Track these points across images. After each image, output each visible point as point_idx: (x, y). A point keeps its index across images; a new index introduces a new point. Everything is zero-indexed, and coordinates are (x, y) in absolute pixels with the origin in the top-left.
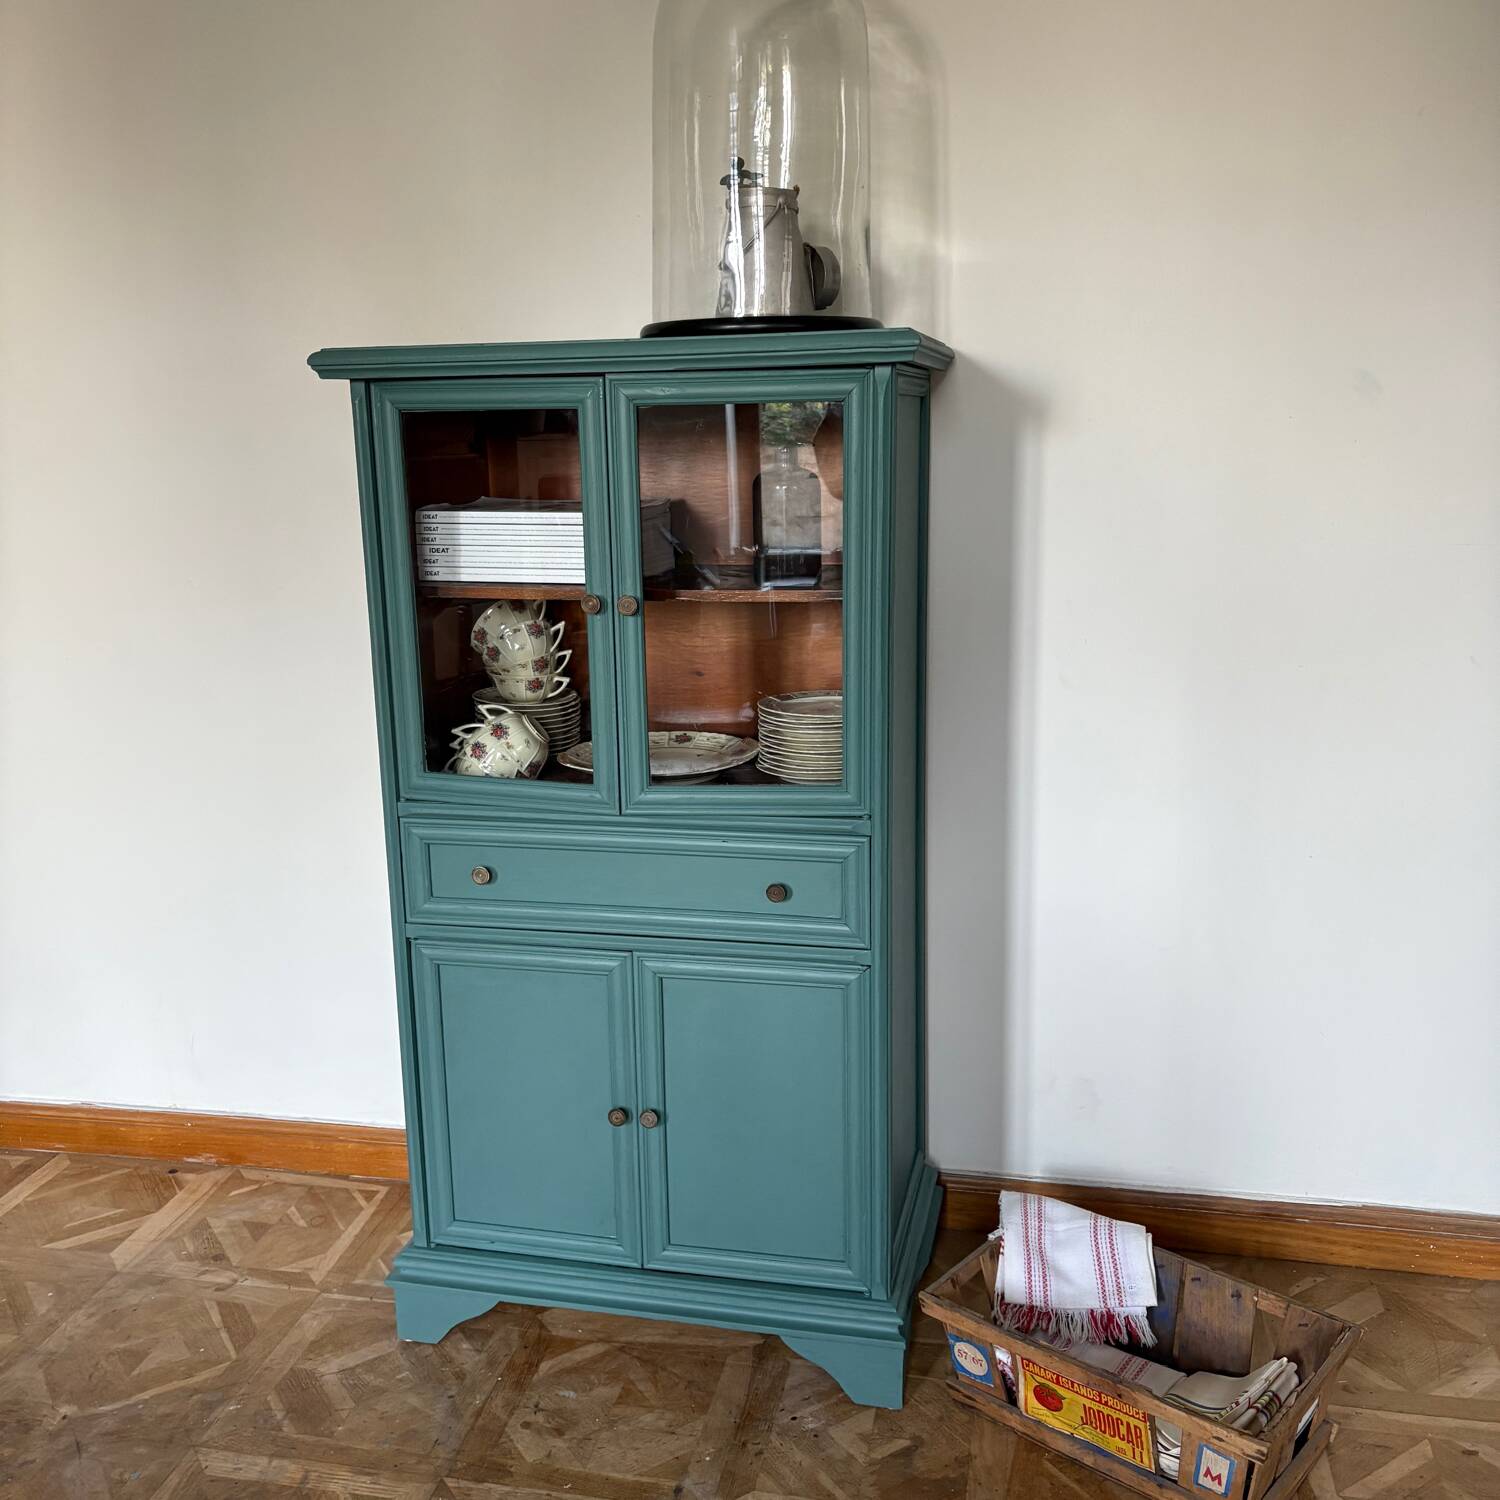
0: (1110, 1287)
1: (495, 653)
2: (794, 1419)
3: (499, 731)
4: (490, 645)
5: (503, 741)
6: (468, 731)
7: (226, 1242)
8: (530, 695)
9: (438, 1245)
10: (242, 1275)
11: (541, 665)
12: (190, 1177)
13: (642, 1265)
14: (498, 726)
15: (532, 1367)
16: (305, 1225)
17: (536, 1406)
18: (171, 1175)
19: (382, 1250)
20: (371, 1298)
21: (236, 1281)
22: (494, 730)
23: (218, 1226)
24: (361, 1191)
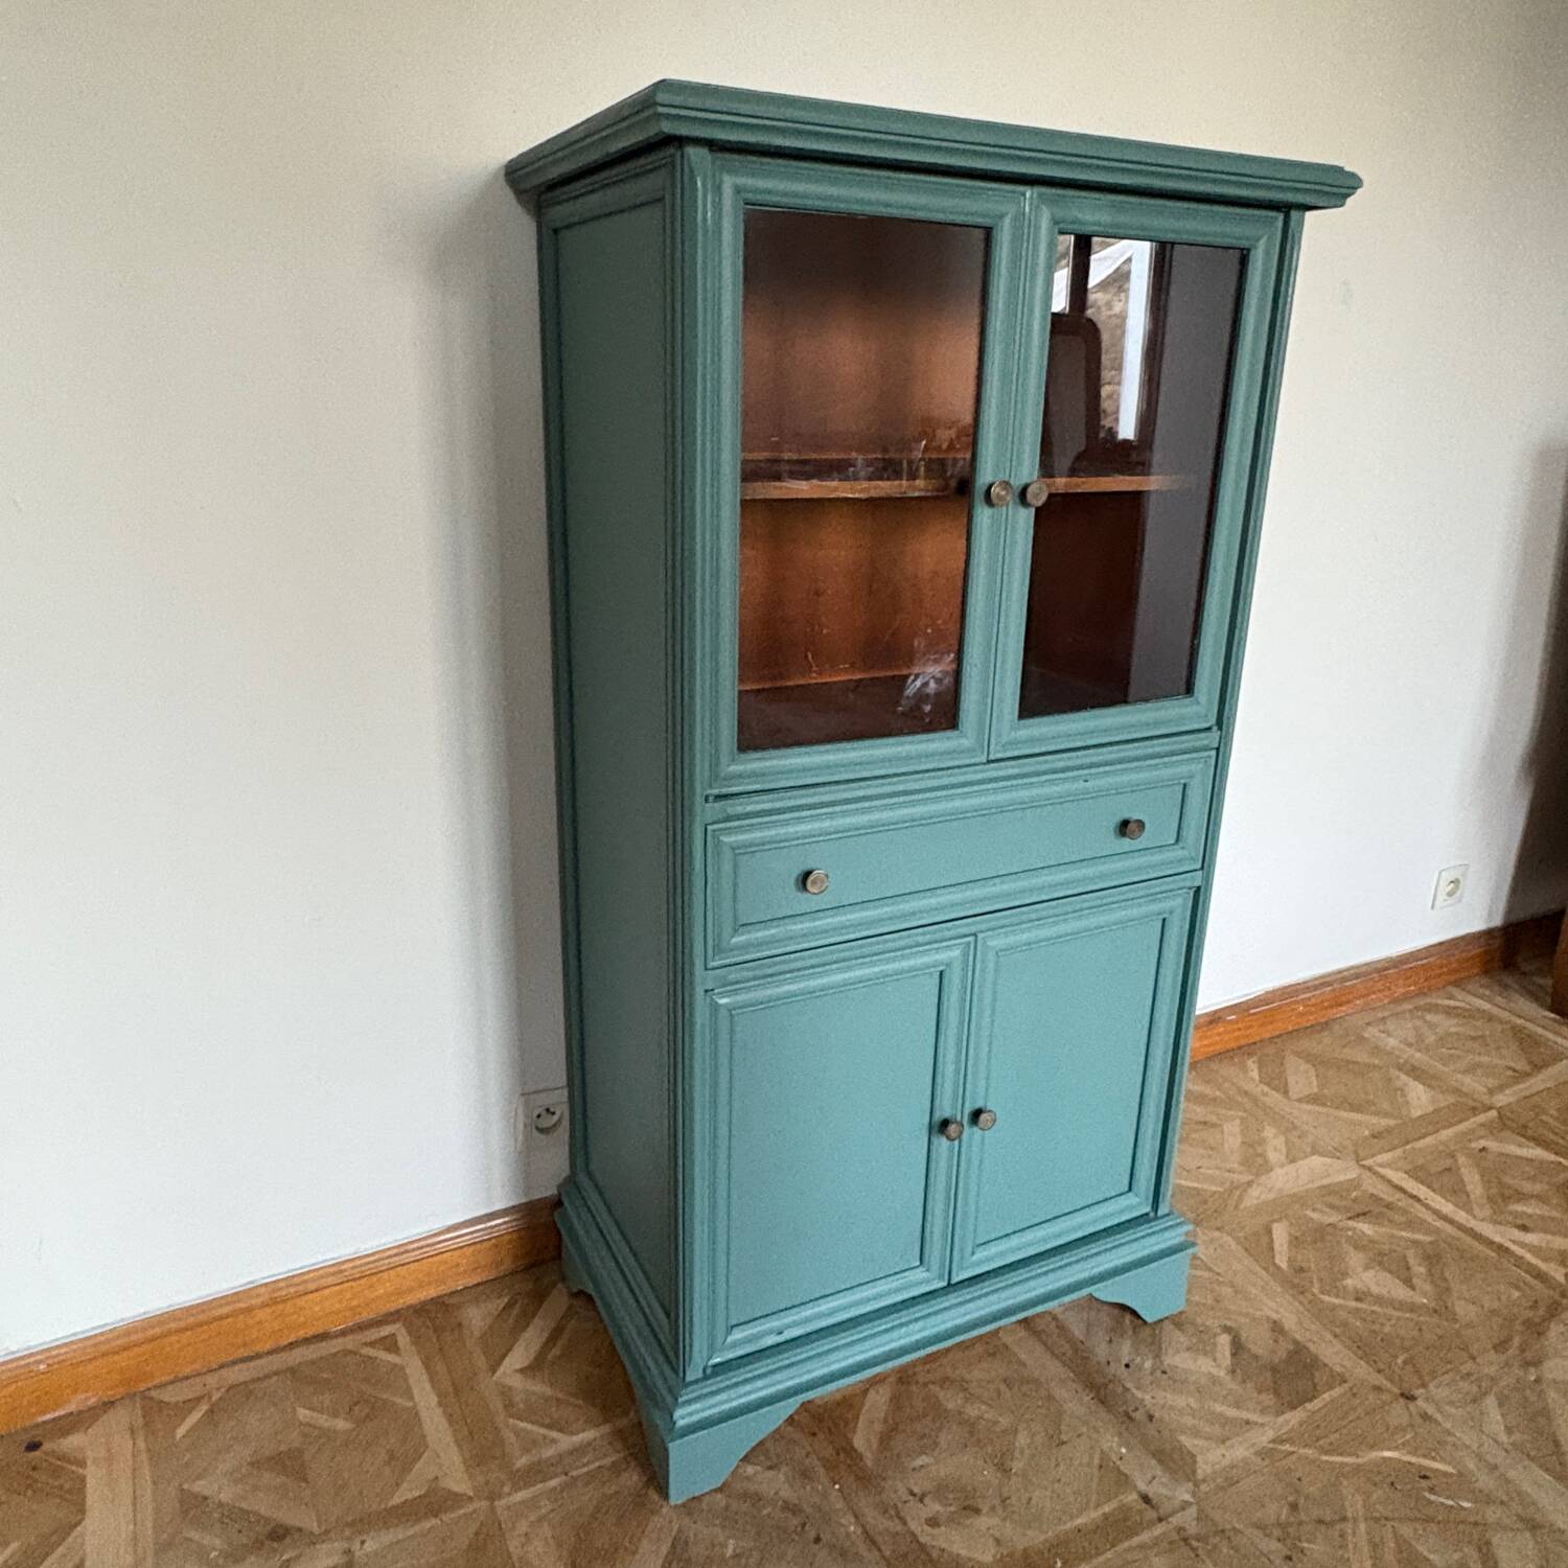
2: (1127, 1366)
7: (264, 1505)
10: (349, 1539)
12: (73, 1442)
13: (949, 1282)
15: (849, 1451)
16: (348, 1425)
17: (913, 1494)
18: (32, 1455)
19: (497, 1404)
20: (566, 1474)
21: (348, 1552)
23: (217, 1487)
24: (372, 1344)
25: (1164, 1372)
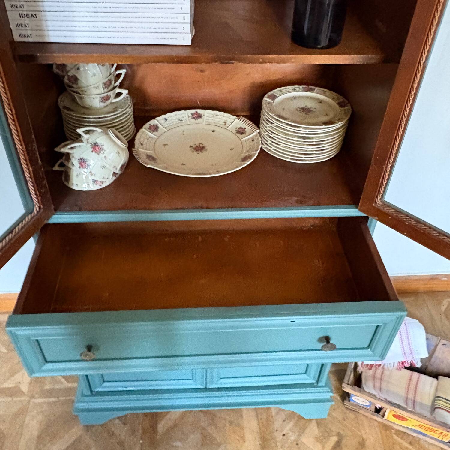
0: (407, 351)
1: (75, 79)
2: (284, 435)
3: (96, 147)
4: (70, 74)
5: (102, 155)
6: (72, 148)
8: (102, 104)
9: (97, 392)
11: (107, 84)
13: (206, 386)
14: (95, 144)
15: (154, 429)
22: (93, 148)
25: (297, 444)
